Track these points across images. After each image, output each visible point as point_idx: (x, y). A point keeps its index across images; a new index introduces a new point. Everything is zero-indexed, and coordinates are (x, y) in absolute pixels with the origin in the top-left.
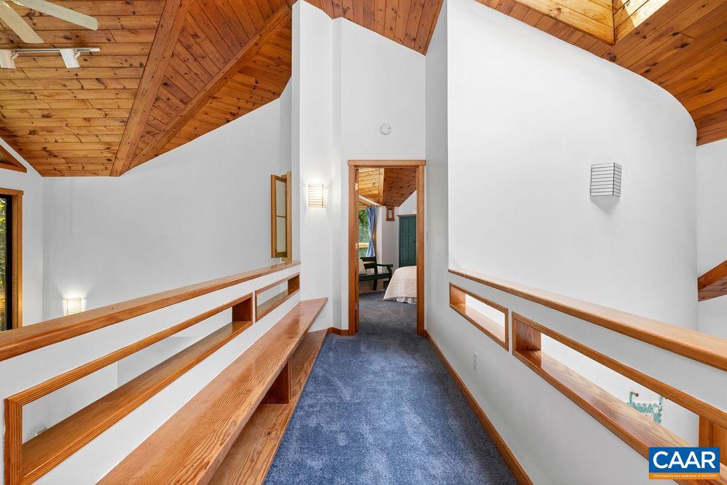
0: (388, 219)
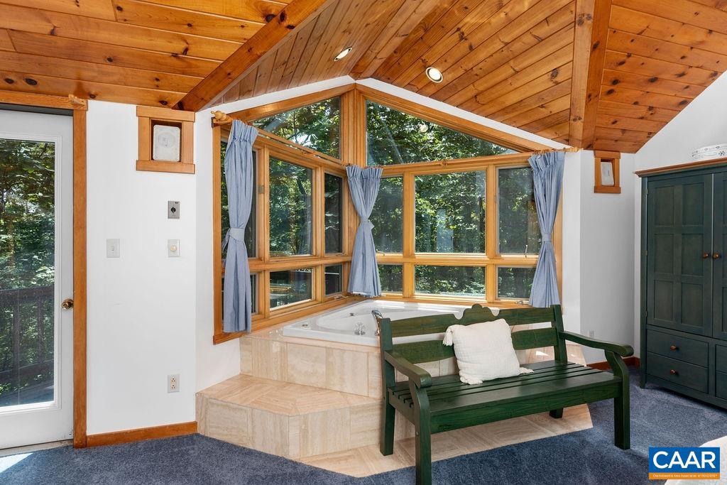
0: (599, 189)
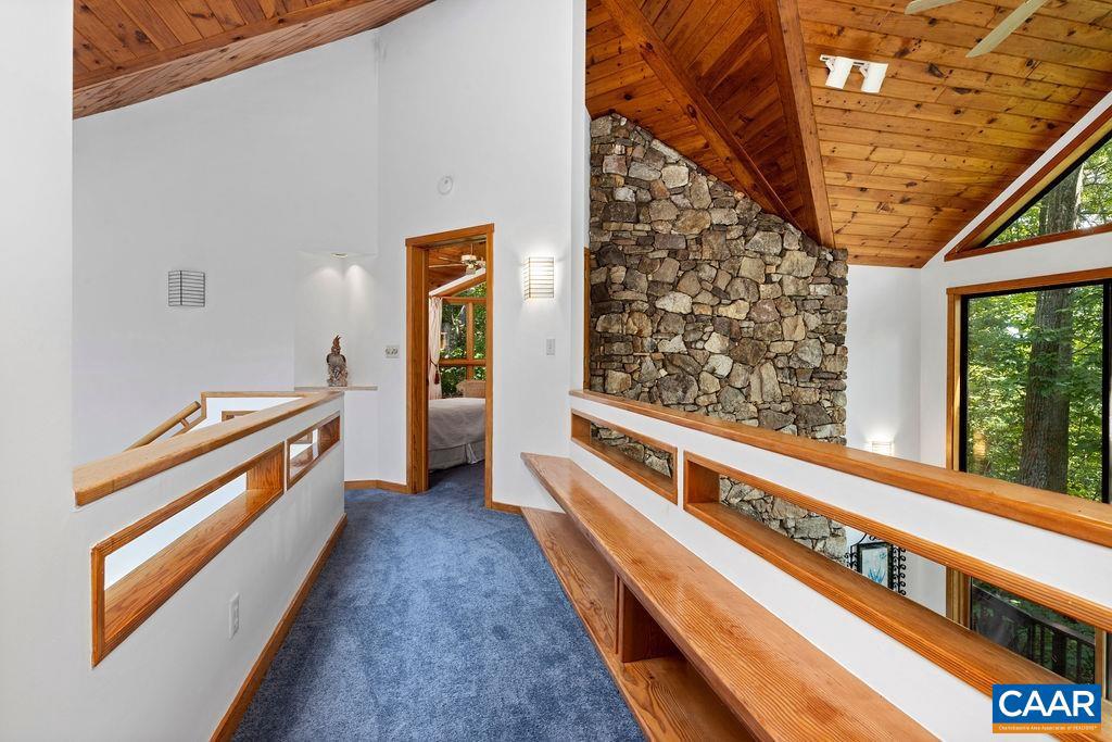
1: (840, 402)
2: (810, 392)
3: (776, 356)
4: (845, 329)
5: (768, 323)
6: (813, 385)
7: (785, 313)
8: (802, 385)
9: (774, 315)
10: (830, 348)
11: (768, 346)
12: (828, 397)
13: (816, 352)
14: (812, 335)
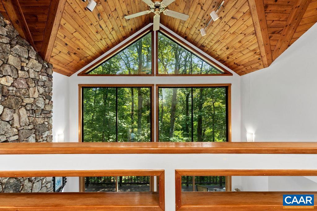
1: (50, 122)
2: (40, 119)
3: (27, 104)
4: (52, 94)
5: (22, 89)
6: (41, 116)
7: (30, 85)
8: (37, 117)
9: (25, 86)
10: (47, 101)
11: (22, 100)
12: (46, 120)
13: (43, 103)
14: (41, 96)
